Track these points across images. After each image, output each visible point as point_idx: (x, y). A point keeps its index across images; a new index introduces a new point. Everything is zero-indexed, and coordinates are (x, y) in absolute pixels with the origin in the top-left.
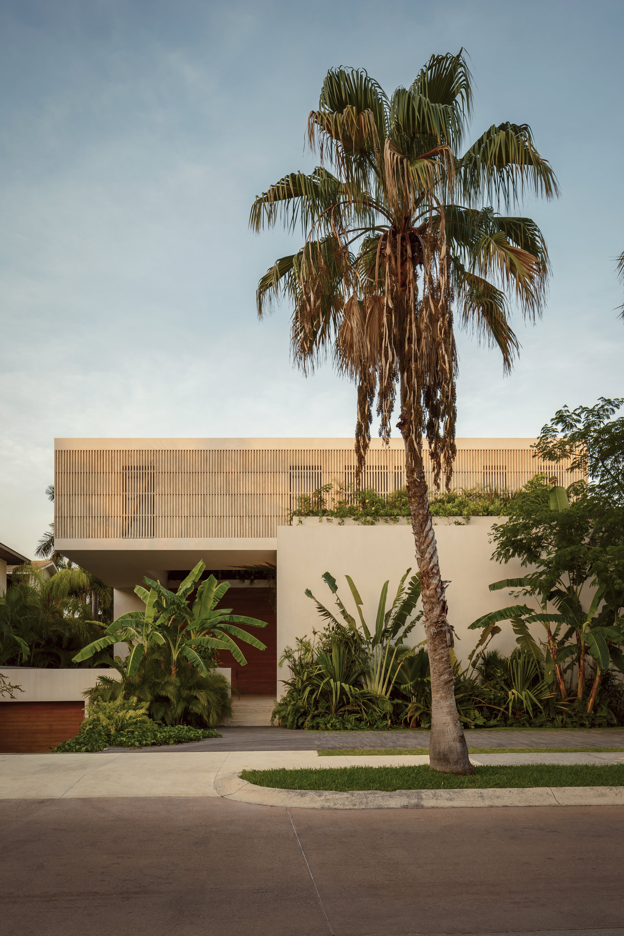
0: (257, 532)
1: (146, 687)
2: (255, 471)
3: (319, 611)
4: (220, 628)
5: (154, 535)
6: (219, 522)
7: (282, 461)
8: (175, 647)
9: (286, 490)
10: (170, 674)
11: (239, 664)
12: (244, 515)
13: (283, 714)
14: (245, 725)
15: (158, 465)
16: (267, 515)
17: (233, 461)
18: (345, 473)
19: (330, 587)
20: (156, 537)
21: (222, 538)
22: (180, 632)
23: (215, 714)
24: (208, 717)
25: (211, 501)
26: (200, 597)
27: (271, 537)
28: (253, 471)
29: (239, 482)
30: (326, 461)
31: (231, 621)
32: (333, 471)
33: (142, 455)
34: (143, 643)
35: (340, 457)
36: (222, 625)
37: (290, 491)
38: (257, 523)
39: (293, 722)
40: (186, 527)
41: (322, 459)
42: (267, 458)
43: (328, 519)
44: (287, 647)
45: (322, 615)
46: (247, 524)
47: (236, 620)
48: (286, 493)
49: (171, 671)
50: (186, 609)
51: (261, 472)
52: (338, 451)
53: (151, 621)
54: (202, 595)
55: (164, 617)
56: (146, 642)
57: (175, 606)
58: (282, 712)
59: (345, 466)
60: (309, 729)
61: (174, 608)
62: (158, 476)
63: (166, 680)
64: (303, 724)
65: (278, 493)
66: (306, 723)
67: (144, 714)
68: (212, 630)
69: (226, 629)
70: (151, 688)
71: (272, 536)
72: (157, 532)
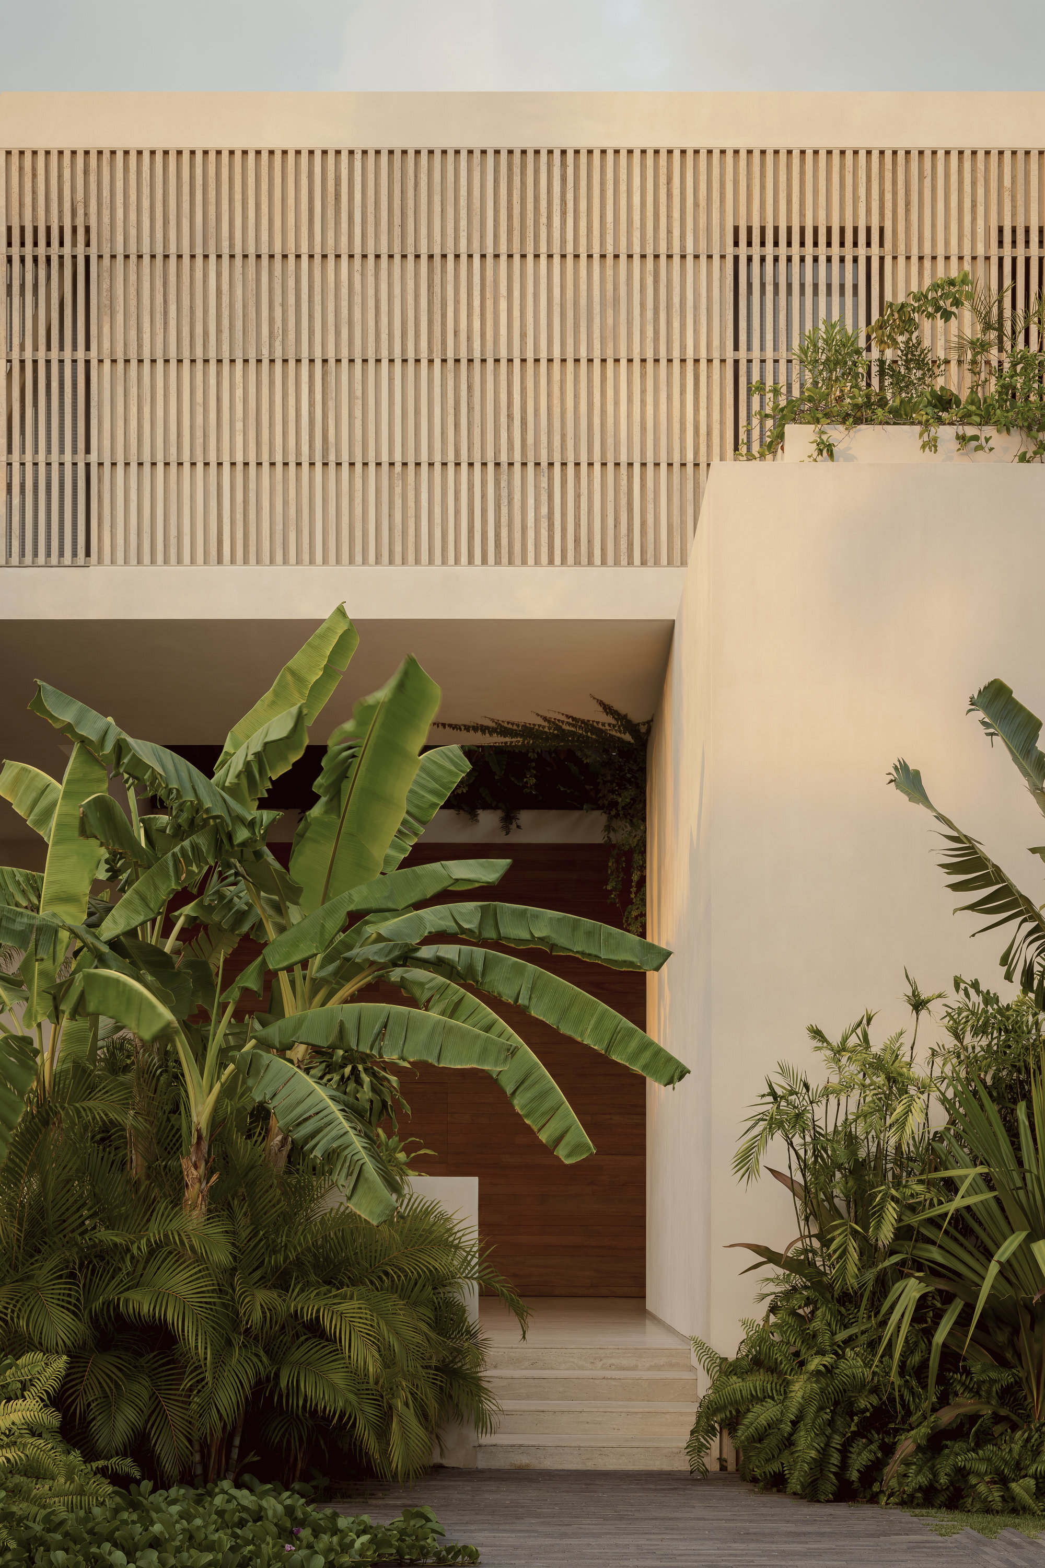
0: (577, 541)
1: (45, 1269)
2: (570, 249)
3: (956, 887)
4: (438, 965)
5: (88, 554)
6: (398, 490)
7: (696, 205)
8: (200, 1057)
9: (716, 342)
10: (177, 1200)
11: (547, 1150)
12: (517, 458)
13: (762, 1420)
14: (549, 1463)
15: (106, 219)
16: (624, 460)
17: (463, 202)
18: (1001, 260)
19: (1015, 759)
20: (100, 562)
21: (411, 569)
22: (228, 982)
23: (410, 1416)
24: (383, 1434)
25: (359, 393)
26: (336, 791)
27: (644, 563)
28: (556, 251)
29: (489, 304)
30: (908, 204)
31: (490, 934)
32: (941, 252)
33: (34, 175)
34: (33, 1033)
35: (974, 183)
36: (449, 952)
37: (736, 348)
38: (578, 496)
39: (820, 1464)
40: (239, 516)
41: (888, 196)
42: (623, 187)
43: (962, 439)
44: (784, 1071)
45: (972, 907)
46: (531, 501)
47: (514, 930)
48: (716, 355)
49: (179, 1185)
50: (258, 855)
51: (596, 257)
52: (968, 154)
53: (74, 916)
54: (346, 786)
55: (143, 898)
56: (49, 1027)
57: (202, 840)
58: (757, 1408)
59: (1001, 230)
60: (907, 1502)
61: (195, 848)
62: (106, 275)
63: (154, 1232)
64: (872, 1472)
65: (676, 355)
66: (893, 1468)
67: (34, 1431)
68: (396, 975)
69: (470, 968)
70: (72, 1275)
71: (651, 561)
72: (103, 539)
